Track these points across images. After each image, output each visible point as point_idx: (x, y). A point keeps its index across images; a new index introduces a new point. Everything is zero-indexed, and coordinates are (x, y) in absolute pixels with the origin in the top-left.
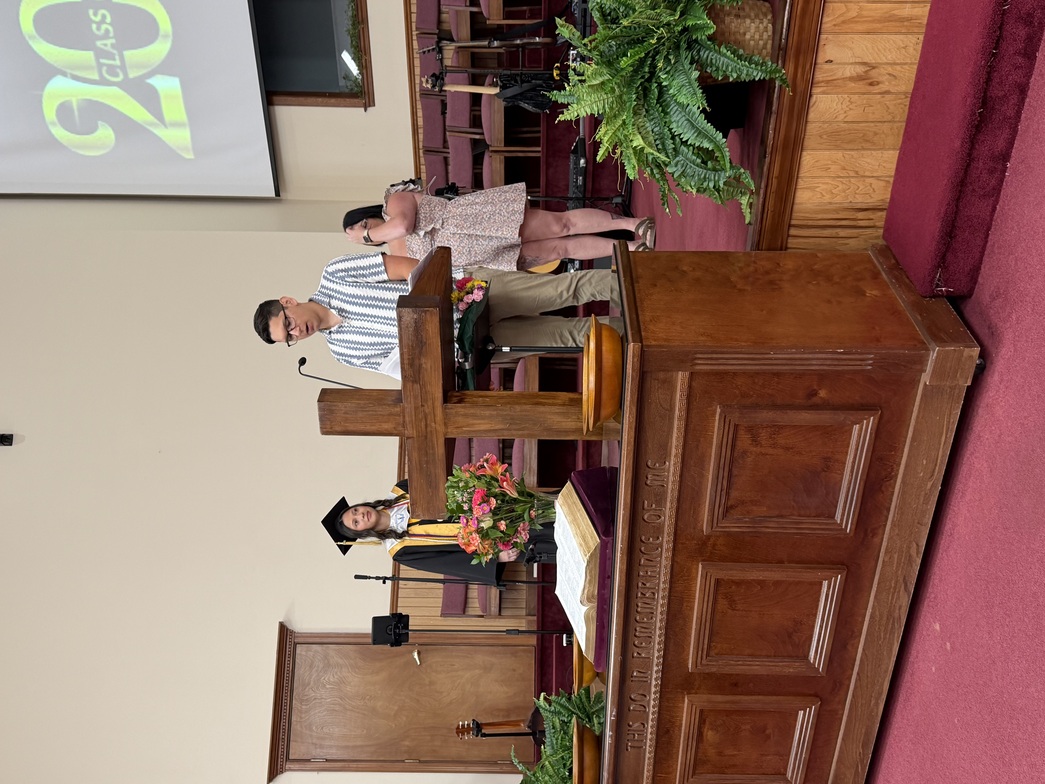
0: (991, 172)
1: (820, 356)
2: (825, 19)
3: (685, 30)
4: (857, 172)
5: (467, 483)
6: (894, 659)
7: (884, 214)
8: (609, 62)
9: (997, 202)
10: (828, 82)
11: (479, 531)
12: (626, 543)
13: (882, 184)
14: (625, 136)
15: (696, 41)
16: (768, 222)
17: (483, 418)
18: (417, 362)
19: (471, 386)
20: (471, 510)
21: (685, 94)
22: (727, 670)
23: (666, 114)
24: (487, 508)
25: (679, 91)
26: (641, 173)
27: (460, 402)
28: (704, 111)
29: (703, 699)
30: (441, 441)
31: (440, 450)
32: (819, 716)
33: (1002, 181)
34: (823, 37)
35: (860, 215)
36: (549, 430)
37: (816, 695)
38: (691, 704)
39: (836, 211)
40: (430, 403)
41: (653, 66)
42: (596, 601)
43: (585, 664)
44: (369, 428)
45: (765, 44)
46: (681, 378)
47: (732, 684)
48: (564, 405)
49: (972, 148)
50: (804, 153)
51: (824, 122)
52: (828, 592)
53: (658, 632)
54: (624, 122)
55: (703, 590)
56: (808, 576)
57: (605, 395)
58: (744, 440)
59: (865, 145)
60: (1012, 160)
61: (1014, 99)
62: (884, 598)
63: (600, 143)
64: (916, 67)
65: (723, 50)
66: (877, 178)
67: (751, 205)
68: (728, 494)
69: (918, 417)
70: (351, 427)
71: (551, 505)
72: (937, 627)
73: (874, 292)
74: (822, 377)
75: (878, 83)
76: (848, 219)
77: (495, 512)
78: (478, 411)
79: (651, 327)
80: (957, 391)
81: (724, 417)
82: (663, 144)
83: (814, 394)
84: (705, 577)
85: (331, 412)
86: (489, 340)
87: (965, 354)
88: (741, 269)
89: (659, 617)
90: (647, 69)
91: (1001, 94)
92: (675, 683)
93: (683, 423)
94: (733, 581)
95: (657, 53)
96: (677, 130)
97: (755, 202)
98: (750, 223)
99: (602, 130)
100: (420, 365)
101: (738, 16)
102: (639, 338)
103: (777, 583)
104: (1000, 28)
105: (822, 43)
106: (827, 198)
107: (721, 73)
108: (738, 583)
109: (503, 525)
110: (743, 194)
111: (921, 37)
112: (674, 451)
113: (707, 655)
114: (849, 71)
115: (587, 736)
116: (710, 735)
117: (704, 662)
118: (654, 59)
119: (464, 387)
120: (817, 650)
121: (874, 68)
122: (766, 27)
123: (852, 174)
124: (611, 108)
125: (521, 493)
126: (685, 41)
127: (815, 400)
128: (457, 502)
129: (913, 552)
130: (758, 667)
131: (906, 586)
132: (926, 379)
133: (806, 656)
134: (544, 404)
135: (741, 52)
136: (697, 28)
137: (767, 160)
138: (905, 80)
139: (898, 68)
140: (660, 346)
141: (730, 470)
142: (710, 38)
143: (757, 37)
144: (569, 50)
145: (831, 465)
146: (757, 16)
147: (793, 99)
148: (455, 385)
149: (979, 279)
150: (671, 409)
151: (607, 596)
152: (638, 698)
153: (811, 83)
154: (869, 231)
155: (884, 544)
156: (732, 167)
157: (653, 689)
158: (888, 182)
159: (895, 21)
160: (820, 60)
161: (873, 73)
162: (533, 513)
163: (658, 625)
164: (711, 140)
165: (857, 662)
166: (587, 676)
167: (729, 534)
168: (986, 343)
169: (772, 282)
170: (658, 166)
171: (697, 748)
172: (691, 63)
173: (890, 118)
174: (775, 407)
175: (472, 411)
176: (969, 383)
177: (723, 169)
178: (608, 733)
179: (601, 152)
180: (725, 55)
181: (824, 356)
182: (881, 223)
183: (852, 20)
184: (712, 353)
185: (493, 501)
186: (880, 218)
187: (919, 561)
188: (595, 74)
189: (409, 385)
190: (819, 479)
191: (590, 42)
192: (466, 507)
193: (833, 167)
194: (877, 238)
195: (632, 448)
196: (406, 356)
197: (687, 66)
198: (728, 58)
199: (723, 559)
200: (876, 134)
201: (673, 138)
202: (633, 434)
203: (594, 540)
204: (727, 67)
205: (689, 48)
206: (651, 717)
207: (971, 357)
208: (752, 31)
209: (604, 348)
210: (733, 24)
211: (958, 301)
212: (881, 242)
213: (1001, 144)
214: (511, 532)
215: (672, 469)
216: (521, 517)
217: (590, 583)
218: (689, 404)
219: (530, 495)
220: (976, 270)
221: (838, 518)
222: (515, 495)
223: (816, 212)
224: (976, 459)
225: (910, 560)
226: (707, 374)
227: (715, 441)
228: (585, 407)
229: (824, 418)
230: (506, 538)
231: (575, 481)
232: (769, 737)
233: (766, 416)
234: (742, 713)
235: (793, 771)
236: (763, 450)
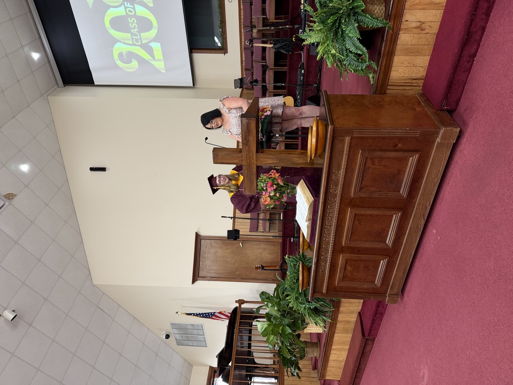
0: (468, 62)
1: (400, 131)
2: (406, 4)
3: (353, 8)
4: (414, 65)
5: (265, 180)
6: (417, 243)
7: (423, 81)
8: (323, 22)
9: (469, 73)
10: (405, 29)
11: (270, 196)
12: (323, 200)
13: (423, 69)
14: (328, 50)
15: (357, 13)
16: (380, 83)
17: (270, 158)
18: (247, 138)
19: (265, 147)
20: (267, 189)
21: (352, 32)
22: (356, 246)
23: (344, 41)
24: (272, 189)
25: (350, 32)
26: (333, 65)
27: (262, 153)
28: (359, 39)
29: (348, 256)
30: (255, 167)
31: (255, 170)
32: (388, 262)
33: (472, 65)
34: (405, 11)
35: (414, 81)
36: (293, 163)
37: (387, 255)
38: (343, 257)
39: (405, 80)
40: (251, 153)
41: (340, 22)
42: (311, 221)
43: (306, 243)
44: (230, 162)
45: (382, 15)
46: (347, 139)
47: (359, 251)
48: (299, 154)
49: (462, 52)
50: (395, 57)
51: (403, 45)
52: (395, 218)
53: (333, 232)
54: (328, 45)
55: (350, 218)
56: (389, 213)
57: (319, 145)
58: (369, 163)
59: (418, 54)
60: (477, 57)
61: (480, 32)
62: (415, 221)
63: (318, 53)
64: (439, 23)
65: (368, 15)
66: (421, 67)
67: (373, 78)
68: (361, 183)
69: (434, 155)
70: (224, 161)
71: (295, 188)
72: (435, 231)
73: (419, 109)
74: (400, 139)
75: (425, 29)
76: (409, 83)
77: (275, 190)
78: (268, 156)
79: (337, 121)
80: (450, 145)
81: (362, 154)
82: (343, 53)
83: (396, 145)
84: (351, 213)
85: (217, 156)
86: (271, 132)
87: (454, 131)
88: (369, 101)
89: (333, 227)
90: (337, 24)
91: (475, 30)
92: (338, 249)
93: (347, 156)
94: (361, 215)
95: (341, 17)
96: (348, 47)
97: (375, 76)
98: (372, 84)
99: (319, 47)
100: (248, 139)
101: (372, 4)
102: (332, 123)
103: (377, 216)
104: (477, 3)
105: (404, 13)
106: (402, 75)
107: (366, 25)
108: (363, 215)
109: (278, 195)
110: (370, 73)
111: (443, 11)
112: (343, 167)
113: (350, 240)
114: (414, 25)
115: (305, 267)
116: (349, 268)
117: (348, 243)
118: (340, 20)
119: (263, 148)
120: (389, 240)
121: (423, 23)
122: (383, 8)
123: (412, 65)
124: (323, 39)
125: (284, 184)
126: (353, 12)
127: (397, 148)
128: (261, 187)
129: (428, 204)
130: (368, 245)
131: (424, 217)
132: (438, 140)
133: (385, 241)
134: (291, 154)
135: (374, 16)
136: (357, 7)
137: (381, 59)
138: (435, 28)
139: (433, 23)
140: (341, 127)
141: (363, 174)
142: (363, 11)
143: (379, 12)
144: (299, 30)
145: (400, 172)
146: (379, 4)
147: (392, 35)
148: (261, 147)
149: (460, 104)
150: (343, 151)
151: (315, 219)
152: (324, 255)
153: (399, 30)
154: (417, 87)
155: (417, 202)
156: (369, 61)
157: (330, 252)
158: (425, 68)
159: (433, 4)
160: (403, 20)
161: (423, 25)
162: (288, 191)
163: (333, 229)
164: (361, 51)
165: (404, 244)
166: (305, 247)
167: (361, 198)
168: (462, 126)
169: (381, 105)
170: (340, 61)
171: (344, 272)
172: (355, 21)
173: (427, 43)
174: (382, 150)
175: (266, 156)
176: (454, 142)
177: (366, 62)
178: (313, 266)
179: (318, 57)
180: (368, 18)
181: (402, 131)
182: (422, 85)
183: (417, 4)
184: (360, 130)
185: (275, 186)
186: (421, 83)
187: (430, 208)
188: (318, 26)
189: (244, 146)
190: (396, 178)
191: (316, 14)
192: (265, 188)
193: (405, 63)
194: (420, 90)
195: (328, 165)
196: (243, 136)
197: (353, 22)
198: (369, 19)
199: (358, 206)
200: (422, 50)
201: (346, 50)
202: (328, 160)
203: (312, 199)
204: (368, 22)
205: (354, 15)
206: (328, 261)
207: (456, 132)
208: (377, 9)
209: (319, 128)
210: (370, 7)
211: (451, 112)
212: (421, 92)
213: (473, 51)
214: (280, 197)
215: (342, 173)
216: (284, 192)
217: (309, 214)
218: (350, 149)
219: (288, 185)
220: (459, 100)
221: (401, 192)
222: (282, 184)
223: (398, 80)
224: (454, 170)
225: (426, 207)
226: (357, 138)
227: (358, 163)
228: (309, 153)
229: (399, 154)
230: (279, 199)
231: (305, 179)
232: (370, 269)
233: (378, 154)
234: (361, 261)
235: (378, 281)
236: (376, 167)
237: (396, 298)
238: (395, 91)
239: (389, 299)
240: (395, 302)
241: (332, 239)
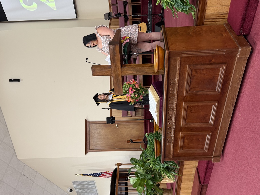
0: (255, 3)
1: (212, 51)
4: (221, 5)
5: (127, 86)
6: (229, 122)
7: (227, 15)
9: (256, 10)
11: (131, 97)
12: (166, 98)
13: (227, 7)
16: (199, 18)
17: (130, 71)
18: (114, 58)
19: (127, 63)
20: (129, 92)
22: (190, 126)
24: (132, 92)
26: (167, 7)
27: (125, 67)
29: (185, 133)
30: (121, 77)
31: (121, 79)
32: (212, 136)
33: (257, 5)
35: (222, 16)
36: (146, 73)
37: (211, 131)
38: (182, 134)
39: (216, 15)
40: (118, 68)
42: (159, 112)
43: (157, 126)
46: (178, 59)
47: (192, 129)
50: (208, 0)
52: (214, 108)
53: (174, 118)
55: (184, 108)
56: (209, 104)
57: (160, 64)
58: (194, 73)
62: (227, 109)
66: (226, 6)
67: (195, 14)
68: (190, 86)
69: (236, 65)
70: (100, 74)
71: (148, 90)
72: (240, 114)
73: (225, 35)
74: (213, 56)
76: (218, 17)
77: (134, 93)
79: (171, 46)
80: (246, 58)
81: (189, 68)
83: (211, 61)
84: (185, 105)
85: (95, 71)
87: (248, 49)
88: (193, 30)
89: (174, 115)
92: (178, 129)
93: (179, 69)
94: (191, 106)
98: (194, 19)
100: (115, 59)
102: (168, 49)
103: (202, 106)
106: (214, 12)
108: (192, 106)
109: (136, 96)
110: (193, 11)
112: (177, 76)
113: (185, 123)
115: (158, 142)
116: (186, 141)
117: (185, 125)
119: (125, 63)
120: (211, 121)
123: (220, 5)
125: (140, 88)
127: (211, 62)
128: (125, 91)
129: (234, 97)
130: (197, 125)
131: (233, 105)
132: (238, 55)
133: (209, 122)
134: (145, 67)
137: (199, 3)
140: (173, 51)
141: (190, 80)
145: (215, 78)
148: (124, 63)
149: (251, 30)
150: (176, 66)
151: (161, 111)
152: (169, 133)
154: (224, 19)
155: (228, 95)
156: (190, 5)
157: (173, 131)
158: (229, 7)
162: (143, 92)
165: (221, 123)
166: (157, 129)
167: (190, 95)
168: (253, 46)
169: (200, 33)
170: (172, 5)
171: (183, 143)
174: (202, 64)
175: (128, 69)
176: (249, 56)
177: (188, 6)
178: (163, 141)
179: (157, 3)
181: (214, 51)
182: (227, 17)
184: (186, 52)
185: (134, 90)
186: (226, 16)
187: (236, 99)
189: (113, 63)
190: (212, 81)
192: (128, 92)
193: (215, 4)
194: (226, 21)
195: (167, 76)
196: (111, 57)
199: (189, 101)
202: (167, 73)
203: (158, 98)
206: (172, 137)
207: (249, 50)
209: (160, 52)
211: (246, 36)
212: (227, 22)
214: (138, 97)
215: (176, 81)
216: (141, 93)
217: (158, 108)
218: (180, 65)
219: (143, 88)
220: (250, 28)
221: (216, 90)
222: (139, 88)
223: (211, 15)
224: (250, 74)
225: (234, 99)
226: (185, 57)
227: (187, 73)
228: (155, 67)
229: (213, 66)
230: (137, 98)
231: (153, 84)
232: (200, 141)
233: (199, 67)
234: (194, 135)
235: (206, 148)
236: (199, 75)
237: (218, 158)
238: (210, 22)
239: (214, 159)
240: (218, 161)
241: (173, 123)
